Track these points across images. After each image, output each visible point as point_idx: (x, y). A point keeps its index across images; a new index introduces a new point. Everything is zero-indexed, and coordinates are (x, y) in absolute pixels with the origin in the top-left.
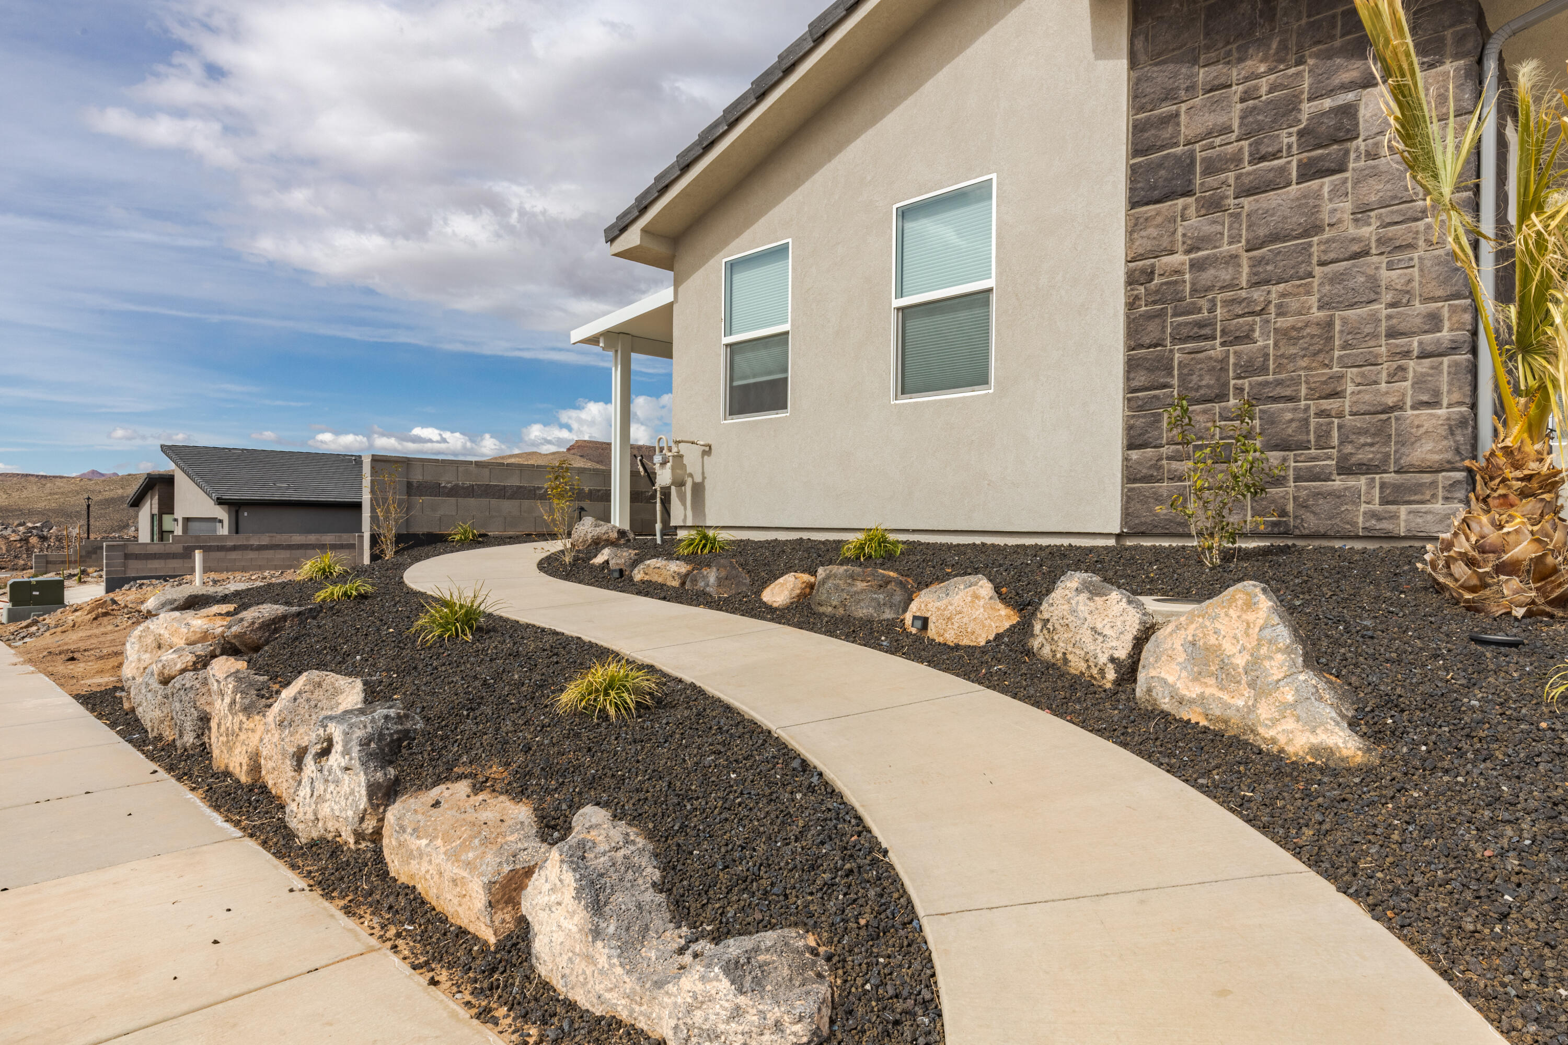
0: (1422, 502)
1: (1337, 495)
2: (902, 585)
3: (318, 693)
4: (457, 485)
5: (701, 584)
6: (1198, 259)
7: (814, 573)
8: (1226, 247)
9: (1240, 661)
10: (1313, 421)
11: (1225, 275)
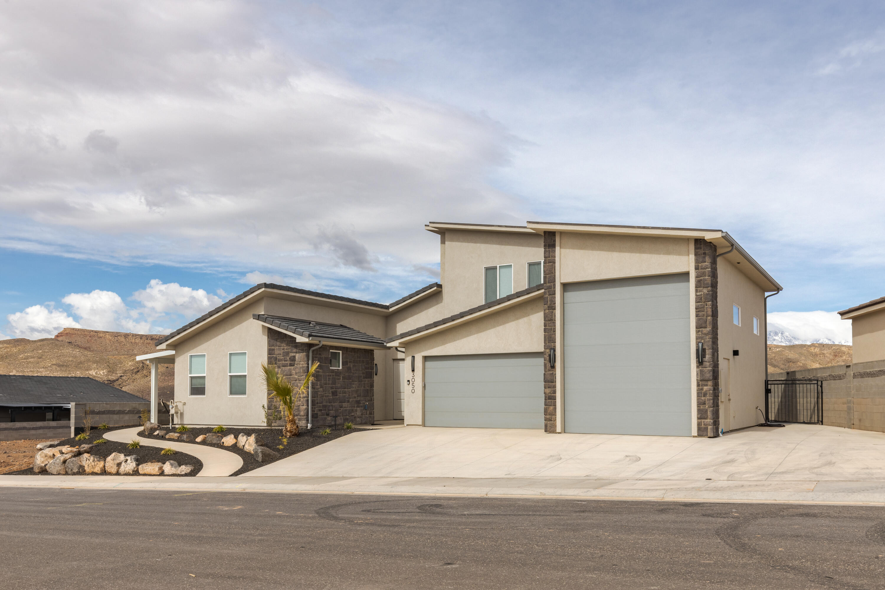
0: (302, 421)
2: (222, 436)
3: (117, 456)
4: (100, 411)
5: (183, 438)
7: (206, 435)
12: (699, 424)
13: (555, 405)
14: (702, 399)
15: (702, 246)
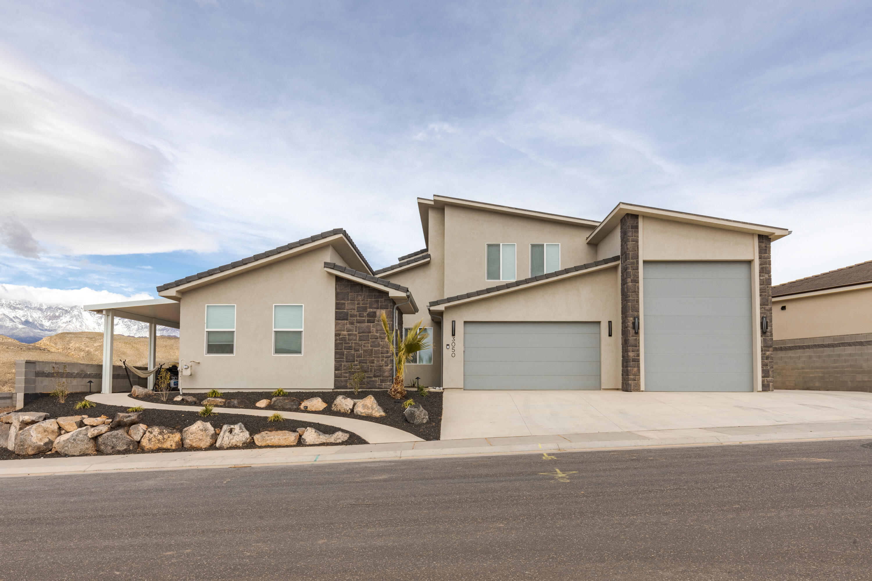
0: (386, 382)
1: (373, 381)
2: (297, 400)
5: (232, 404)
6: (349, 334)
7: (272, 399)
8: (354, 332)
9: (370, 406)
10: (370, 367)
11: (354, 338)
12: (763, 382)
13: (639, 367)
14: (765, 362)
15: (764, 240)
